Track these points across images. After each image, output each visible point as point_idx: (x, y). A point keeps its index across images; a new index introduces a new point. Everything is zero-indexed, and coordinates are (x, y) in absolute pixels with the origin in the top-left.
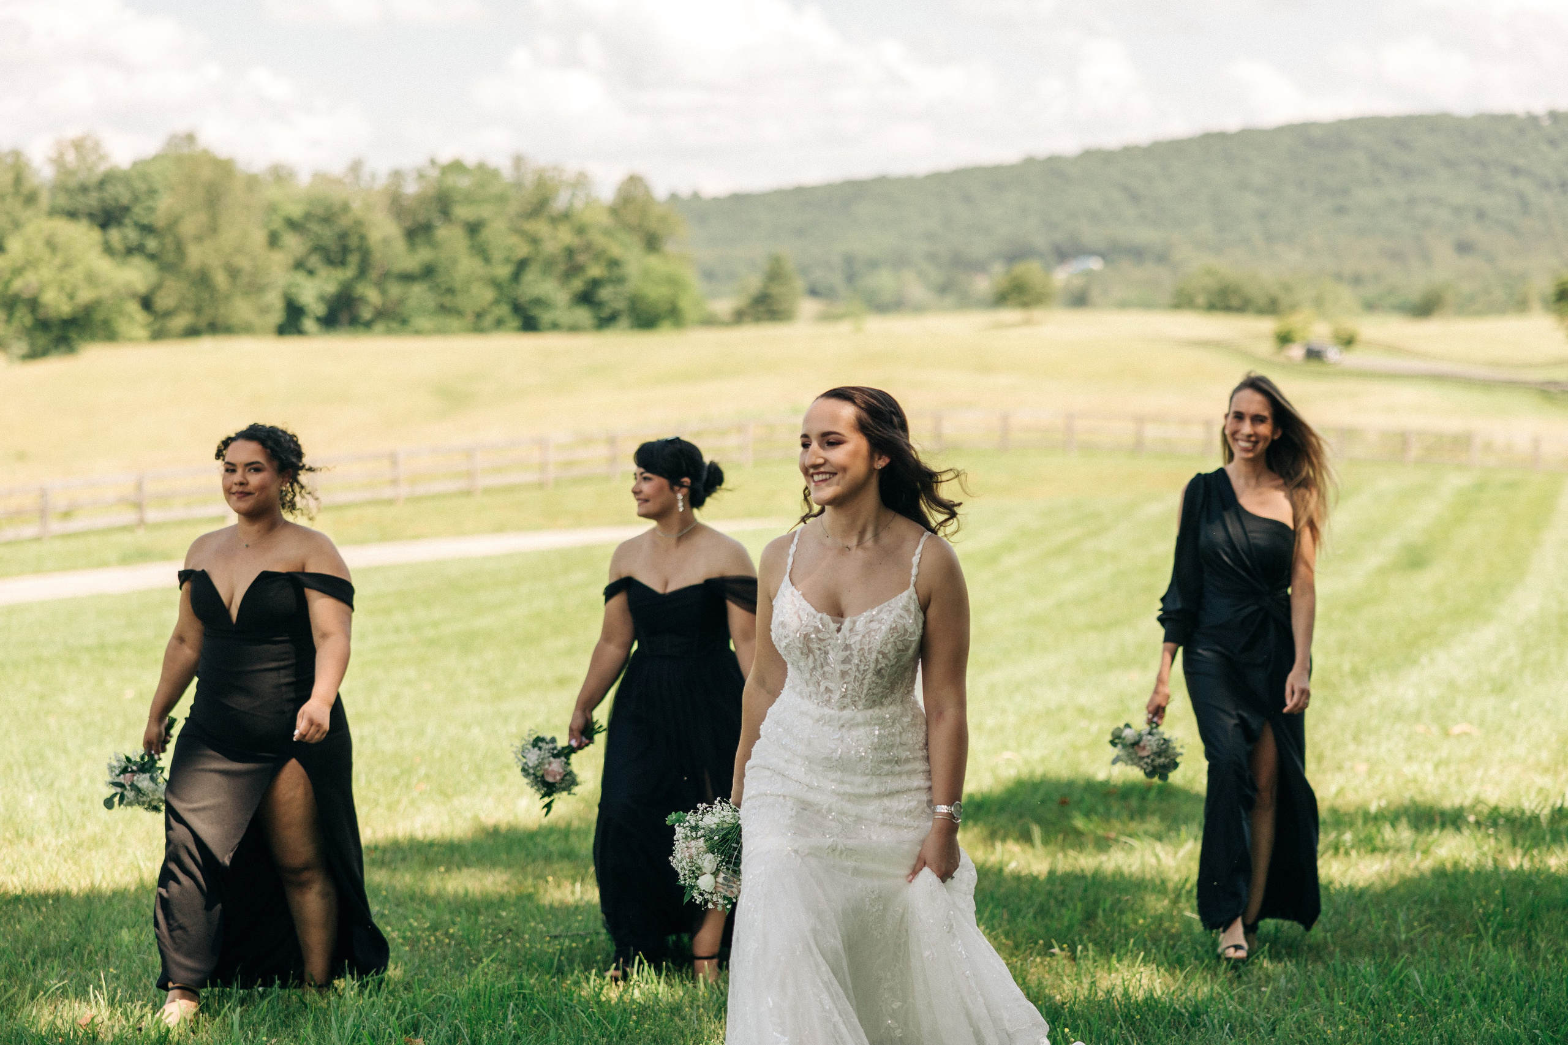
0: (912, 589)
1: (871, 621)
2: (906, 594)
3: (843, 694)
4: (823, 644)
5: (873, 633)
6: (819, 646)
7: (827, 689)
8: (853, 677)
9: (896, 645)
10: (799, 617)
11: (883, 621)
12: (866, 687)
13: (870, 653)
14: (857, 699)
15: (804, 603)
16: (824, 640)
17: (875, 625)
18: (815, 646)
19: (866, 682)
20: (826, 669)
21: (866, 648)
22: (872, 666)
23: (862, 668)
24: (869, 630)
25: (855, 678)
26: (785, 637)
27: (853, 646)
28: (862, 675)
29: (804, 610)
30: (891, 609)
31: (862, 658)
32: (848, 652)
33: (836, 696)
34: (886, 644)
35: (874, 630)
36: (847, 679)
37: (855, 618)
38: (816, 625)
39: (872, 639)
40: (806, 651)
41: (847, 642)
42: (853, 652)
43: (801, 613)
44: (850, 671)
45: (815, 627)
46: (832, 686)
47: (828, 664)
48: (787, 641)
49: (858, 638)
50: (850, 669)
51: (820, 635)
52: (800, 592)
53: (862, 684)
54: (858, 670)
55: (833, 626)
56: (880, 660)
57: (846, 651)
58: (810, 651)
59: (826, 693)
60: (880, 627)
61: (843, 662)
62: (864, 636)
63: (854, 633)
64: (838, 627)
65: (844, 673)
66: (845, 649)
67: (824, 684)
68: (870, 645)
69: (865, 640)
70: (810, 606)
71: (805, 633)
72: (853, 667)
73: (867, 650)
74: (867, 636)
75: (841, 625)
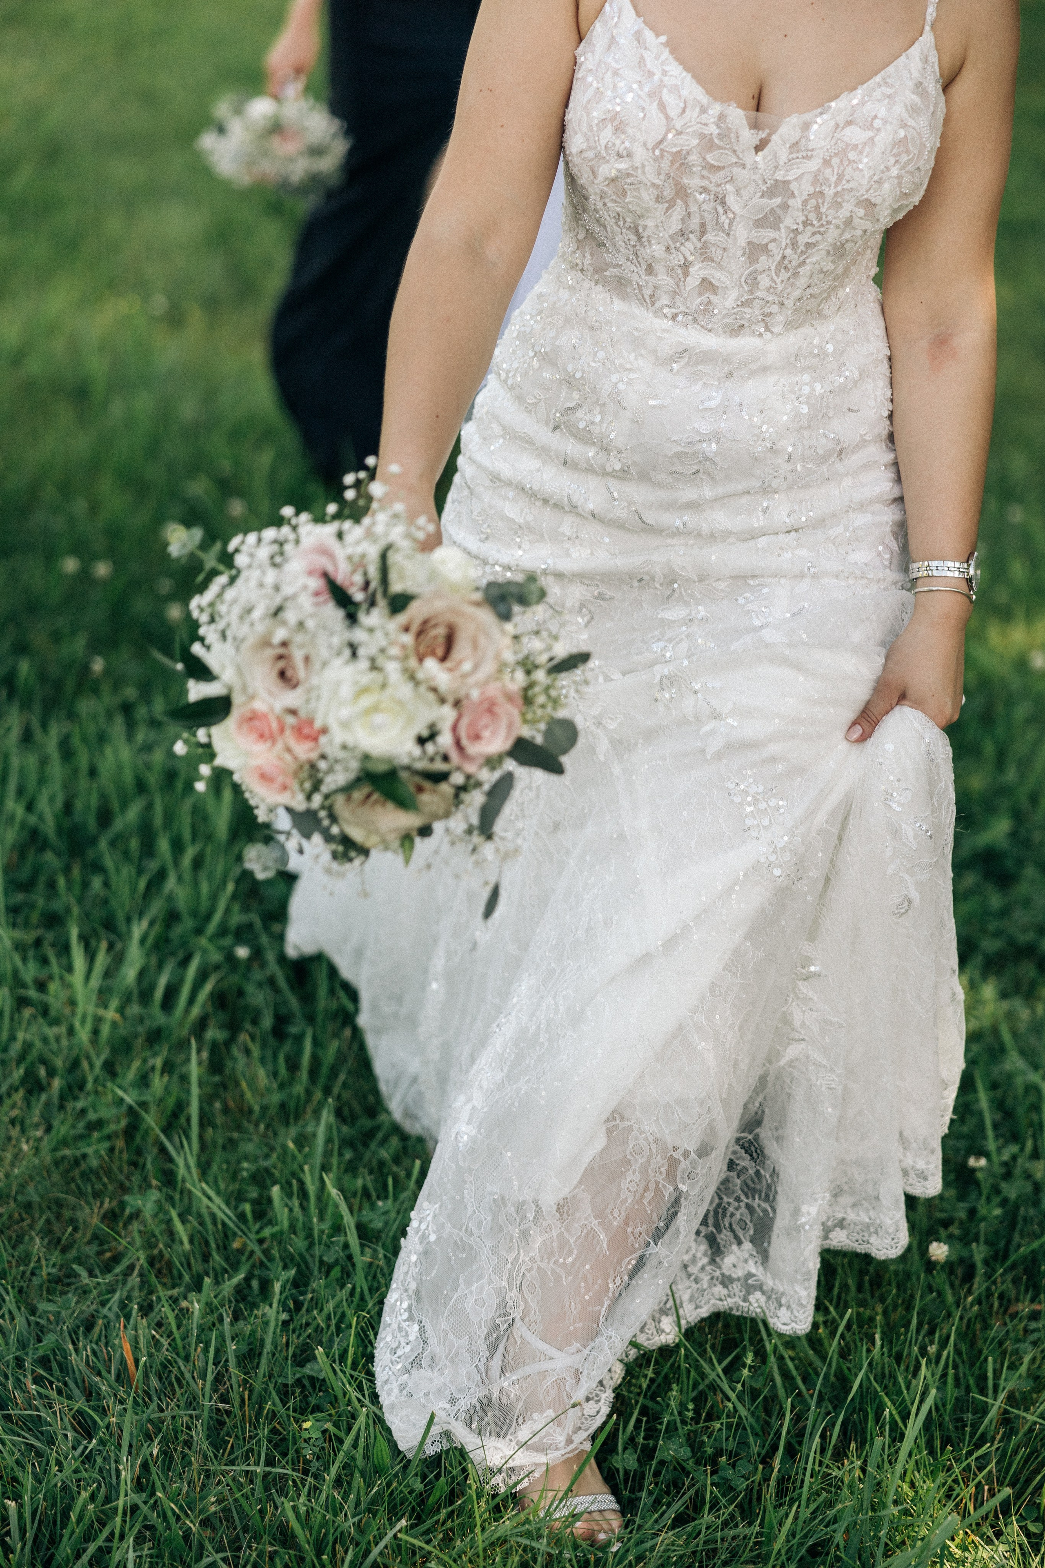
0: (927, 38)
1: (849, 123)
2: (915, 51)
3: (746, 297)
4: (717, 177)
5: (852, 155)
6: (705, 183)
7: (707, 285)
8: (778, 258)
10: (662, 107)
11: (877, 123)
12: (802, 282)
13: (837, 205)
14: (775, 309)
15: (675, 69)
16: (720, 168)
17: (854, 135)
18: (693, 182)
19: (805, 270)
21: (830, 192)
23: (802, 239)
24: (842, 145)
25: (780, 264)
26: (619, 156)
27: (794, 186)
28: (803, 252)
29: (675, 89)
30: (889, 91)
31: (812, 216)
32: (778, 201)
33: (729, 300)
34: (880, 182)
35: (855, 147)
36: (763, 261)
37: (807, 116)
39: (849, 170)
40: (668, 193)
41: (779, 176)
42: (791, 202)
43: (666, 96)
44: (771, 246)
45: (702, 136)
46: (718, 277)
48: (623, 165)
49: (813, 165)
50: (774, 240)
51: (712, 158)
52: (663, 39)
53: (796, 274)
54: (794, 244)
55: (749, 137)
56: (856, 221)
57: (771, 198)
58: (682, 193)
59: (700, 294)
60: (872, 139)
61: (759, 224)
62: (827, 162)
63: (800, 155)
64: (761, 140)
65: (755, 250)
66: (771, 192)
67: (698, 271)
68: (839, 189)
69: (828, 172)
70: (694, 82)
71: (674, 150)
72: (783, 236)
73: (828, 200)
74: (835, 161)
75: (770, 135)
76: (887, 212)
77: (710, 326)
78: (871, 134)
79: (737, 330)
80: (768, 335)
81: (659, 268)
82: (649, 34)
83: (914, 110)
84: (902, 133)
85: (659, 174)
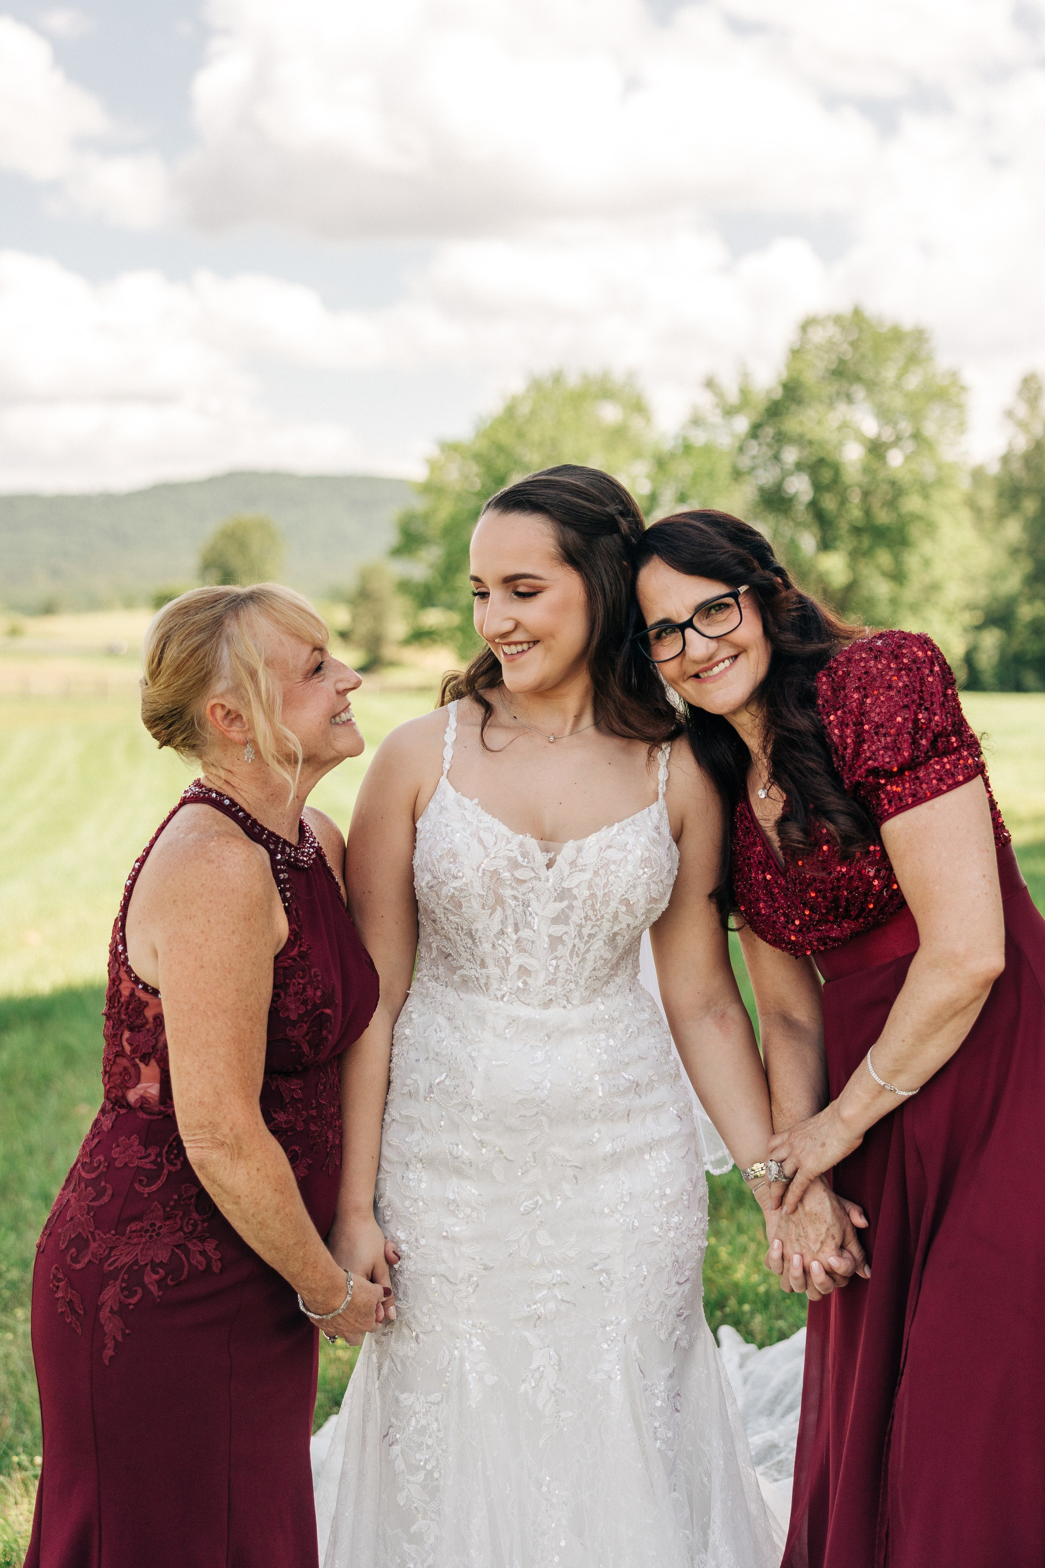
0: (660, 803)
1: (610, 847)
2: (654, 807)
3: (551, 977)
4: (523, 889)
5: (613, 867)
6: (515, 893)
7: (523, 970)
8: (570, 947)
9: (649, 889)
10: (481, 841)
11: (628, 847)
12: (589, 965)
13: (606, 903)
14: (572, 986)
15: (487, 818)
16: (524, 881)
17: (612, 854)
18: (507, 892)
19: (590, 956)
20: (525, 933)
21: (600, 894)
22: (606, 925)
23: (586, 931)
24: (605, 861)
25: (572, 951)
27: (575, 891)
28: (587, 942)
29: (488, 829)
30: (637, 829)
31: (590, 913)
32: (565, 903)
33: (538, 981)
34: (634, 886)
35: (615, 862)
36: (561, 950)
37: (580, 842)
38: (512, 855)
39: (612, 878)
40: (491, 901)
41: (565, 885)
42: (575, 903)
43: (482, 834)
44: (565, 937)
45: (509, 859)
46: (531, 963)
47: (528, 925)
49: (586, 877)
50: (566, 933)
51: (519, 874)
52: (476, 801)
53: (584, 959)
54: (580, 935)
55: (541, 858)
56: (621, 917)
57: (561, 900)
58: (500, 901)
59: (519, 978)
60: (626, 857)
61: (555, 921)
62: (596, 873)
63: (577, 869)
64: (550, 860)
65: (555, 941)
66: (560, 898)
67: (517, 960)
68: (606, 890)
69: (597, 880)
70: (501, 823)
71: (492, 869)
72: (572, 930)
73: (599, 899)
74: (602, 872)
75: (555, 856)
76: (643, 911)
77: (528, 1002)
78: (625, 854)
79: (547, 1004)
80: (569, 1006)
81: (489, 961)
82: (466, 801)
83: (654, 841)
84: (647, 854)
85: (483, 887)
